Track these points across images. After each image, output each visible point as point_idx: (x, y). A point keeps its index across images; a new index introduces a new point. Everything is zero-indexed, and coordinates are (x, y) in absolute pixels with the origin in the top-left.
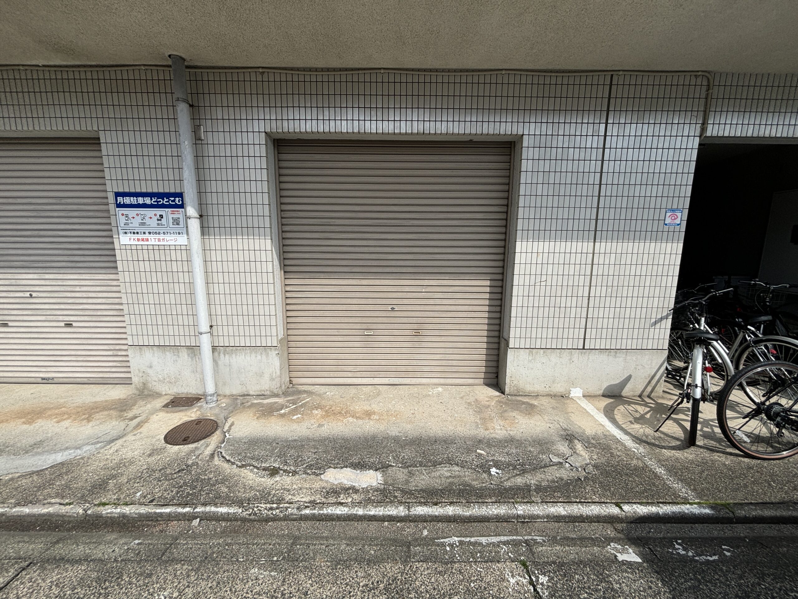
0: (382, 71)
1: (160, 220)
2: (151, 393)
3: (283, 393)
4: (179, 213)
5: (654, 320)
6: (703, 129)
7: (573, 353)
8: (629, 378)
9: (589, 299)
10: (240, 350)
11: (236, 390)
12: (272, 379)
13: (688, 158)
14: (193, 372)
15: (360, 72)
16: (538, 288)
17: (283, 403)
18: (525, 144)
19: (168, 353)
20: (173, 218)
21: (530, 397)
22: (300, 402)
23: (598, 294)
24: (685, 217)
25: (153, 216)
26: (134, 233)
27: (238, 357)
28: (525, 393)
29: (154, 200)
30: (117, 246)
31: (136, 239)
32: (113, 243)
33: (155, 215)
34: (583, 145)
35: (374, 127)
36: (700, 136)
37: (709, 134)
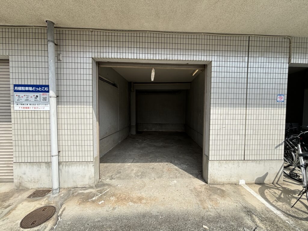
0: (148, 32)
1: (36, 98)
2: (24, 188)
3: (95, 186)
4: (46, 95)
5: (276, 146)
6: (290, 60)
7: (239, 162)
8: (267, 174)
9: (245, 136)
10: (74, 163)
11: (70, 185)
12: (90, 179)
13: (284, 72)
14: (48, 176)
15: (138, 32)
16: (221, 131)
17: (95, 193)
18: (213, 65)
19: (35, 166)
20: (43, 97)
21: (220, 185)
22: (104, 192)
23: (249, 134)
24: (286, 98)
25: (33, 96)
26: (22, 104)
27: (72, 167)
28: (217, 183)
29: (34, 88)
30: (12, 111)
31: (23, 108)
32: (10, 109)
33: (34, 96)
34: (238, 66)
35: (144, 56)
36: (289, 63)
37: (292, 62)
